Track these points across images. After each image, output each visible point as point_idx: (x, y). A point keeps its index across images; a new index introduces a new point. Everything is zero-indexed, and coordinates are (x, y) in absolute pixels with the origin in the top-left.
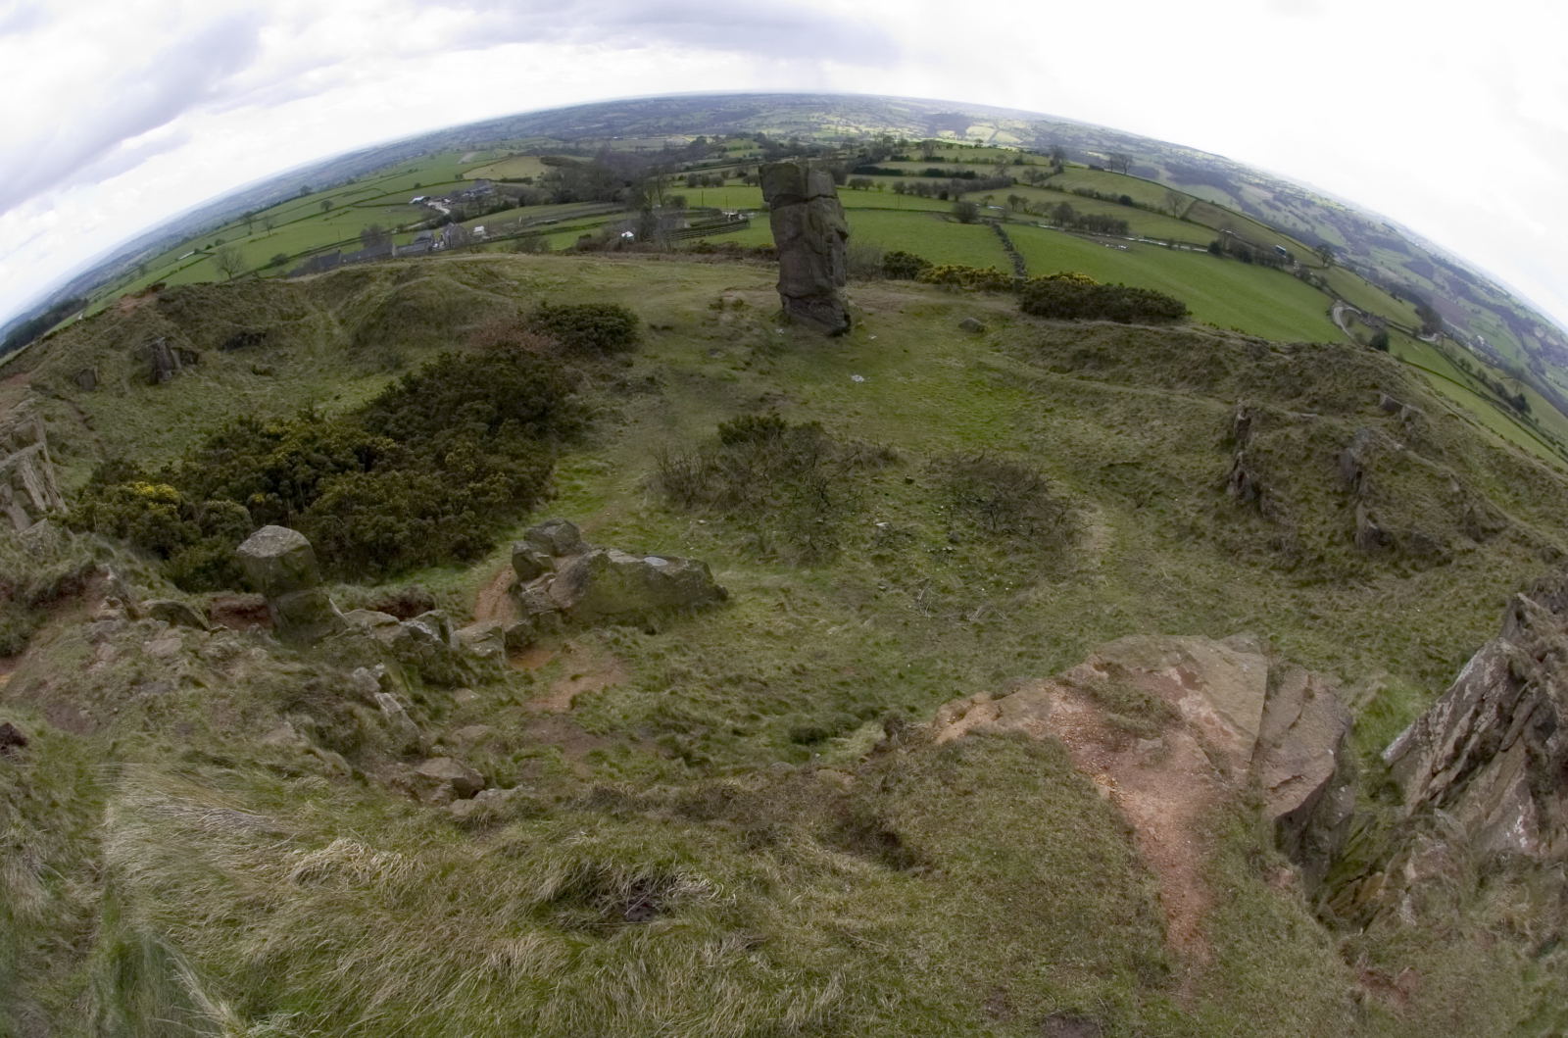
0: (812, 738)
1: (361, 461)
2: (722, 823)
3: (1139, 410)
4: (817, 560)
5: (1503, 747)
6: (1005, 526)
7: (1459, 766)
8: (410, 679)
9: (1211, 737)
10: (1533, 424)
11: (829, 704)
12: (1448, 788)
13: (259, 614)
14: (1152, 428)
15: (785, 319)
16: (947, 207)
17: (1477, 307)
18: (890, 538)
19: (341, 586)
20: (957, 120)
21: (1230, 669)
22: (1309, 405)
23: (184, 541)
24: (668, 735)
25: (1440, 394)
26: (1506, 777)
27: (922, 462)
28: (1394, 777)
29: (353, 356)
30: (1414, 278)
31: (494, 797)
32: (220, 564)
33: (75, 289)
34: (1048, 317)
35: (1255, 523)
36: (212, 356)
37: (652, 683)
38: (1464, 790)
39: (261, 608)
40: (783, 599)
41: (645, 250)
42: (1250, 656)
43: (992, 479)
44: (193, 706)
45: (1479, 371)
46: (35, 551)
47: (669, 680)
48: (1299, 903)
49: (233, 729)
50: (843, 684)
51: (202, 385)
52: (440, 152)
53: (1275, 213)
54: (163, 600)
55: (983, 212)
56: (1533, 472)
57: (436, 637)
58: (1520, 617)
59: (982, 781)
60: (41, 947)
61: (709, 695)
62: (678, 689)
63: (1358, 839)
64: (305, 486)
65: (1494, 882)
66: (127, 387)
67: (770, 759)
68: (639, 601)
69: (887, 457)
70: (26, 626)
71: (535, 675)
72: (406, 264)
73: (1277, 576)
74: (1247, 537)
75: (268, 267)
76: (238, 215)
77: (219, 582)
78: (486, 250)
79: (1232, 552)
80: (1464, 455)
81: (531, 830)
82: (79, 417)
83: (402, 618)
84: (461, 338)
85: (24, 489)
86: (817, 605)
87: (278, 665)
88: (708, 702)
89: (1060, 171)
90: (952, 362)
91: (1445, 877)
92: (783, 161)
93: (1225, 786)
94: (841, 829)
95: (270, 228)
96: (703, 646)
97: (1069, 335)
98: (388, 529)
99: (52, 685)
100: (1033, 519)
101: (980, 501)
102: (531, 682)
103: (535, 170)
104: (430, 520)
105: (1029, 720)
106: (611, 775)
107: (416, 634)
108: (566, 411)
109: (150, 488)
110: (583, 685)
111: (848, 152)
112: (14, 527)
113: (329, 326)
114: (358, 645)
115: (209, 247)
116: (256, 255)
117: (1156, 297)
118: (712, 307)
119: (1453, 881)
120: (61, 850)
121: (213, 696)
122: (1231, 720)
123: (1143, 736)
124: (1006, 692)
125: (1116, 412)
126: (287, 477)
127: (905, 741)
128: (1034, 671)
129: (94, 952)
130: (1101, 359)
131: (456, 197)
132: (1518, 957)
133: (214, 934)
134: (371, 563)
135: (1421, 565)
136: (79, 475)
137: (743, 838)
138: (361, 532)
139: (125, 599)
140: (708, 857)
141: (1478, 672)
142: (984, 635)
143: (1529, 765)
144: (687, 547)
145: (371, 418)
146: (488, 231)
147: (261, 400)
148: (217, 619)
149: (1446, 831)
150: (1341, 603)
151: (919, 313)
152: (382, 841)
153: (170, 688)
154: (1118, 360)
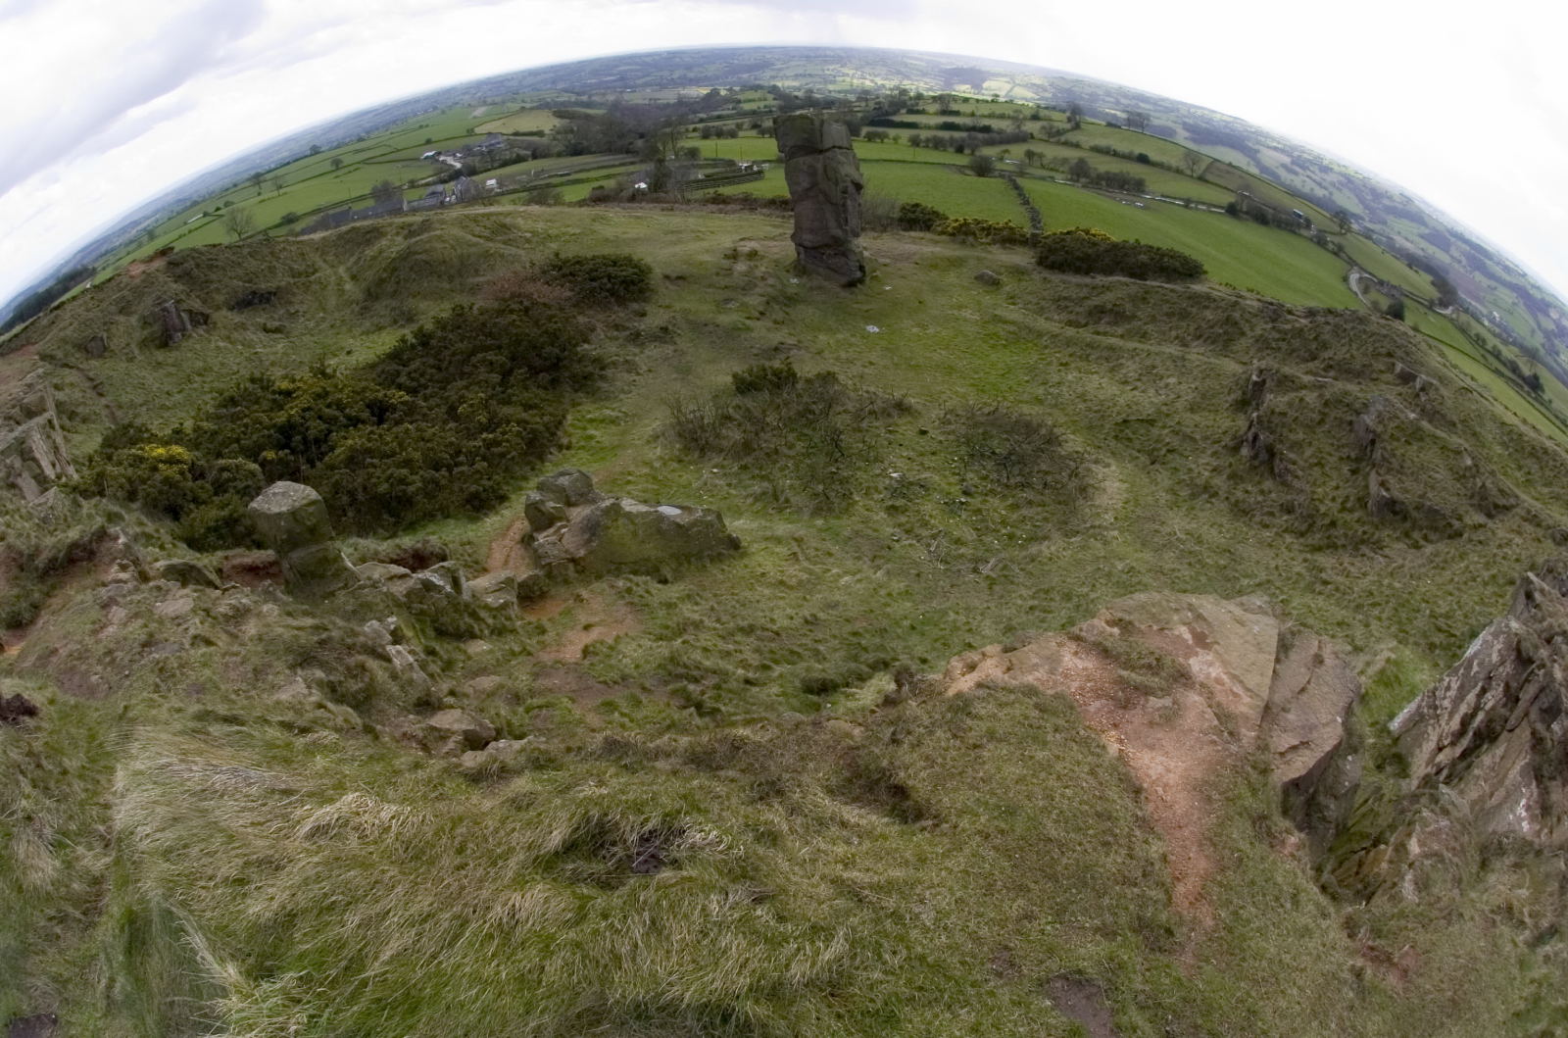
0: (824, 688)
1: (373, 415)
2: (731, 773)
3: (1154, 367)
4: (830, 510)
5: (1508, 727)
6: (1018, 479)
7: (1465, 742)
8: (423, 631)
9: (1220, 698)
10: (1546, 405)
11: (842, 653)
12: (1453, 764)
13: (271, 571)
14: (1167, 385)
15: (800, 269)
16: (963, 160)
17: (1493, 284)
18: (903, 489)
19: (354, 540)
20: (974, 75)
21: (1242, 631)
22: (1324, 370)
23: (196, 500)
24: (679, 685)
25: (1455, 367)
26: (1510, 758)
27: (936, 413)
28: (1401, 749)
29: (365, 310)
30: (1431, 250)
31: (506, 749)
32: (231, 522)
33: (83, 258)
34: (1064, 272)
35: (1268, 484)
36: (224, 317)
37: (665, 632)
38: (1469, 767)
39: (271, 564)
40: (796, 549)
41: (657, 201)
42: (1258, 617)
43: (1006, 432)
44: (205, 665)
45: (1494, 347)
46: (45, 520)
47: (681, 630)
48: (1303, 872)
49: (244, 686)
50: (855, 634)
51: (213, 345)
52: (450, 108)
53: (1293, 177)
54: (175, 561)
55: (999, 166)
56: (1546, 451)
57: (448, 588)
58: (1529, 596)
59: (991, 735)
60: (51, 919)
61: (722, 645)
62: (691, 638)
63: (1364, 809)
64: (317, 441)
65: (1497, 864)
66: (137, 352)
67: (781, 709)
68: (651, 550)
69: (902, 408)
70: (36, 595)
71: (548, 625)
72: (418, 218)
73: (1289, 539)
74: (1260, 498)
75: (277, 226)
76: (246, 176)
77: (230, 540)
78: (498, 203)
79: (1245, 513)
80: (1478, 429)
81: (541, 781)
82: (88, 384)
83: (414, 570)
84: (474, 290)
85: (34, 459)
86: (830, 554)
87: (290, 621)
88: (720, 652)
89: (1077, 126)
90: (967, 314)
91: (1448, 855)
92: (798, 113)
93: (1234, 748)
94: (850, 781)
95: (281, 187)
96: (715, 595)
97: (1085, 290)
98: (402, 481)
99: (63, 652)
100: (1047, 473)
101: (993, 453)
102: (543, 631)
103: (547, 123)
104: (444, 472)
105: (1041, 674)
106: (623, 726)
107: (428, 586)
108: (580, 361)
109: (161, 451)
110: (594, 635)
111: (863, 104)
112: (24, 498)
113: (340, 282)
114: (369, 598)
115: (218, 209)
116: (265, 214)
117: (1173, 255)
118: (726, 257)
119: (1456, 860)
120: (71, 817)
121: (224, 655)
122: (1241, 682)
123: (1153, 694)
124: (1017, 645)
125: (1131, 368)
126: (299, 433)
127: (916, 691)
128: (1045, 625)
129: (104, 919)
130: (1117, 315)
131: (468, 151)
132: (1515, 945)
133: (223, 894)
134: (385, 516)
135: (1433, 536)
136: (90, 442)
137: (752, 788)
138: (375, 485)
139: (136, 562)
140: (716, 808)
141: (1486, 648)
142: (997, 588)
143: (1533, 747)
144: (701, 496)
145: (383, 372)
146: (500, 184)
147: (272, 358)
148: (229, 578)
149: (1450, 807)
150: (1352, 569)
151: (934, 265)
152: (391, 794)
153: (182, 648)
154: (1134, 317)
